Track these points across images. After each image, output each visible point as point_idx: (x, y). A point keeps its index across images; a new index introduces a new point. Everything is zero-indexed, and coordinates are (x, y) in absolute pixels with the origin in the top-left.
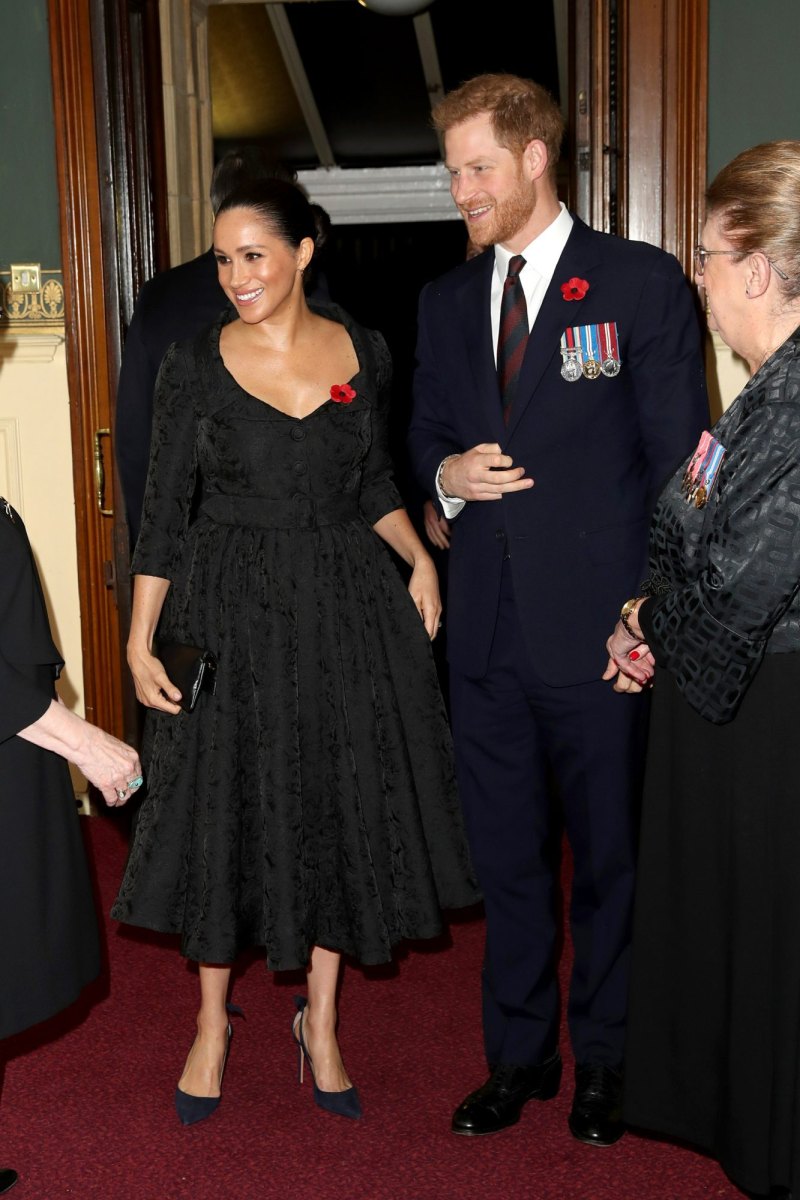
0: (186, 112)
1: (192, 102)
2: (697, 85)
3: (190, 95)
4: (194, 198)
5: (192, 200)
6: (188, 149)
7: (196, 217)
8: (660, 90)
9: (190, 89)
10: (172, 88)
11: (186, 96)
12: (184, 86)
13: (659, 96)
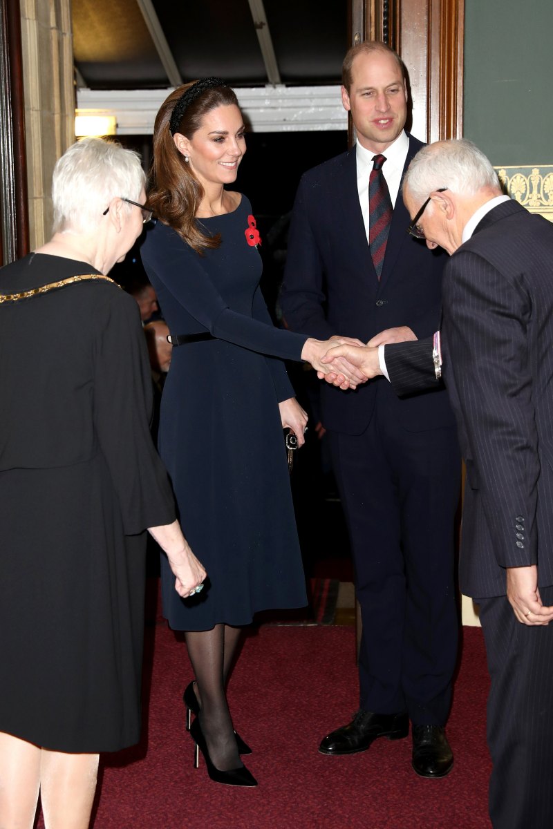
0: (49, 41)
1: (54, 34)
2: (456, 29)
3: (52, 28)
4: (56, 112)
5: (54, 114)
6: (50, 72)
7: (57, 128)
8: (426, 32)
9: (53, 23)
10: (35, 22)
11: (48, 29)
12: (47, 20)
13: (426, 37)
